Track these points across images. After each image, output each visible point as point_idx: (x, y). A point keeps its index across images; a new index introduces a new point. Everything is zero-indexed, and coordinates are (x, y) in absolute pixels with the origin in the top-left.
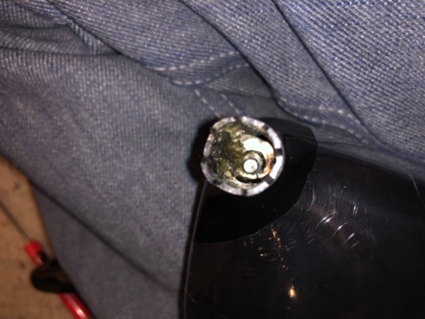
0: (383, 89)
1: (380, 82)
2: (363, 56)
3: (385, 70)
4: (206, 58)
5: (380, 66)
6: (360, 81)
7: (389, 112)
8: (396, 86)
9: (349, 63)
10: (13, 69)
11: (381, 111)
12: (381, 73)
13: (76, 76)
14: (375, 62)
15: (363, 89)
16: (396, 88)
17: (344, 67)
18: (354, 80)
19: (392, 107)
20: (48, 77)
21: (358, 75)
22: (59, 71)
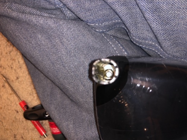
0: (169, 33)
12: (169, 27)
15: (163, 32)
16: (174, 33)
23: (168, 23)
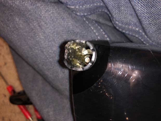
0: (155, 16)
1: (154, 13)
2: (149, 3)
3: (156, 9)
4: (90, 4)
5: (154, 7)
6: (147, 12)
7: (156, 26)
8: (159, 16)
9: (144, 5)
10: (17, 3)
11: (154, 25)
12: (155, 10)
13: (41, 8)
14: (153, 5)
15: (148, 16)
16: (159, 17)
17: (142, 6)
18: (145, 12)
19: (157, 24)
20: (30, 7)
21: (147, 10)
22: (35, 5)
23: (154, 5)
